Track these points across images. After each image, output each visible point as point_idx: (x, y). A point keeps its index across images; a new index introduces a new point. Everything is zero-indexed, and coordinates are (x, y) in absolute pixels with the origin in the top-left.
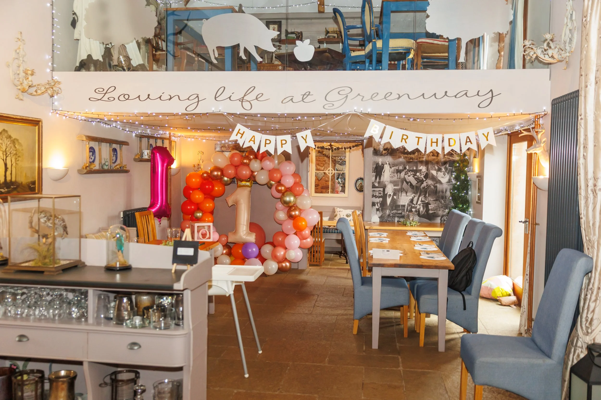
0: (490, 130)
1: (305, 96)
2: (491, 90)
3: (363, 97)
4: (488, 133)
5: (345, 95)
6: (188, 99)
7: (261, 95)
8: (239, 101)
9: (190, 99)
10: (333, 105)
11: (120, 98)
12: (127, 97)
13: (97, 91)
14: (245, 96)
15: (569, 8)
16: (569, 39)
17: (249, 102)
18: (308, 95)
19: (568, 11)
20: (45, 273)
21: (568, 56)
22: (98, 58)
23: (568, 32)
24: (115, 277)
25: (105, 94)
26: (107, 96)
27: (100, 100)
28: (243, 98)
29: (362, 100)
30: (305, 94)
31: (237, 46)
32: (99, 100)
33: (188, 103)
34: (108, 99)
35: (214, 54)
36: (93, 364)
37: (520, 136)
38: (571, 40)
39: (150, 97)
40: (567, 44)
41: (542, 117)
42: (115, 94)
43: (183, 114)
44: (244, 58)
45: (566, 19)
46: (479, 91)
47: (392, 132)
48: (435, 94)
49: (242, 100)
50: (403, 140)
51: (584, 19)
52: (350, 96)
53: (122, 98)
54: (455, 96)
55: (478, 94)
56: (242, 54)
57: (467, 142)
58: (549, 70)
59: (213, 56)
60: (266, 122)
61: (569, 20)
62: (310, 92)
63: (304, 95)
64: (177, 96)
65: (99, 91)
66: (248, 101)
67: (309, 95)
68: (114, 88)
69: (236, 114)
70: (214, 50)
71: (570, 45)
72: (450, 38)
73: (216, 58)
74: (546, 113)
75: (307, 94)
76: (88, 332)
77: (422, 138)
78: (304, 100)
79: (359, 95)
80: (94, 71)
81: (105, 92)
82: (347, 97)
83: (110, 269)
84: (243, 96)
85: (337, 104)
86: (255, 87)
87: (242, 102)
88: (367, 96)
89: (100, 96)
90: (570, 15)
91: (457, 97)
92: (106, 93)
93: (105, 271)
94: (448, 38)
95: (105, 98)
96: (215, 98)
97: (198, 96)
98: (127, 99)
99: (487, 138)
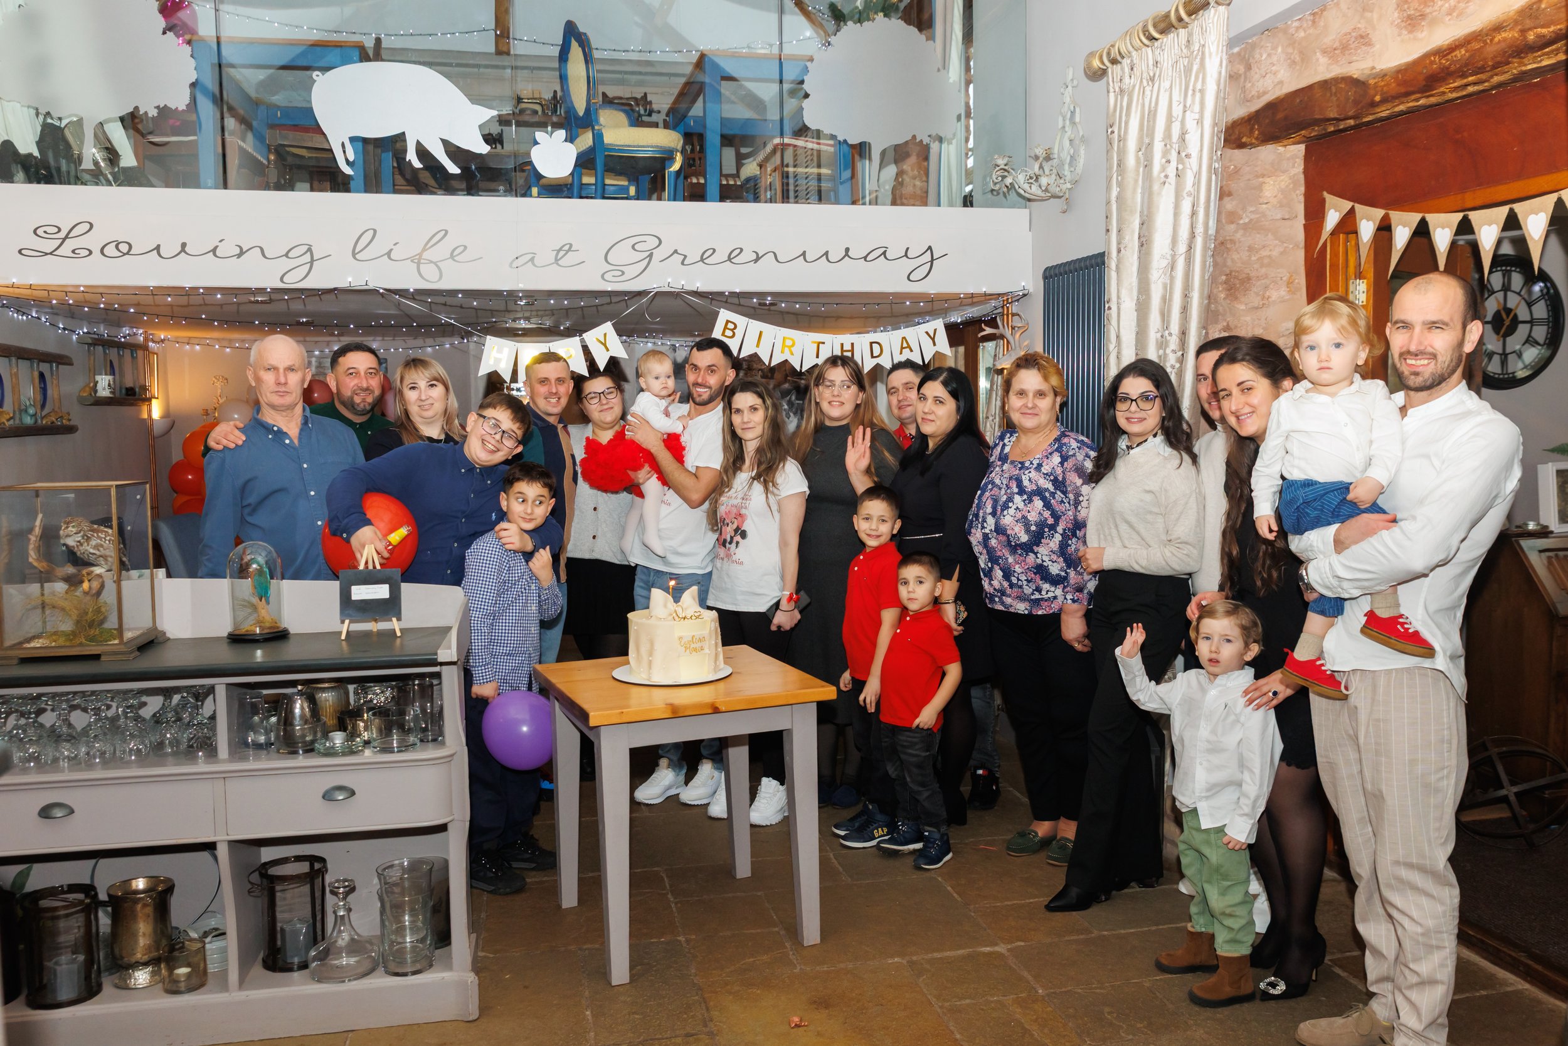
0: (938, 325)
1: (562, 253)
2: (930, 248)
3: (685, 257)
4: (935, 330)
5: (649, 253)
6: (286, 255)
7: (462, 248)
8: (412, 261)
9: (290, 255)
10: (623, 273)
11: (106, 251)
12: (124, 249)
13: (40, 232)
14: (424, 250)
15: (1067, 100)
16: (1069, 158)
17: (435, 263)
18: (567, 252)
19: (1066, 105)
20: (103, 658)
21: (1070, 189)
22: (30, 151)
23: (1067, 143)
24: (253, 656)
25: (64, 240)
26: (70, 244)
27: (51, 254)
28: (420, 254)
29: (683, 263)
30: (560, 249)
31: (401, 138)
32: (46, 254)
33: (287, 264)
34: (73, 252)
35: (344, 152)
36: (238, 844)
37: (979, 335)
38: (1073, 158)
39: (187, 249)
40: (1066, 167)
41: (1018, 300)
42: (93, 241)
43: (275, 290)
44: (417, 164)
45: (1060, 119)
46: (908, 249)
47: (761, 333)
48: (826, 254)
49: (418, 260)
50: (787, 350)
51: (1110, 131)
52: (658, 255)
53: (111, 250)
54: (865, 258)
55: (906, 255)
56: (412, 156)
57: (902, 348)
58: (1027, 211)
59: (345, 158)
60: (476, 309)
61: (1068, 122)
62: (571, 245)
63: (559, 251)
64: (259, 249)
65: (45, 232)
66: (431, 262)
67: (570, 250)
68: (88, 226)
69: (407, 290)
70: (343, 145)
71: (1072, 169)
72: (850, 142)
73: (348, 162)
74: (1026, 292)
75: (567, 248)
76: (225, 776)
77: (824, 343)
78: (560, 262)
79: (676, 252)
80: (24, 182)
81: (62, 235)
82: (651, 256)
83: (237, 639)
84: (419, 251)
85: (631, 272)
86: (446, 232)
87: (418, 264)
88: (694, 256)
89: (50, 246)
90: (1069, 113)
91: (868, 259)
92: (67, 237)
93: (229, 643)
94: (845, 141)
95: (66, 250)
96: (354, 254)
97: (310, 250)
98: (124, 254)
99: (933, 339)
